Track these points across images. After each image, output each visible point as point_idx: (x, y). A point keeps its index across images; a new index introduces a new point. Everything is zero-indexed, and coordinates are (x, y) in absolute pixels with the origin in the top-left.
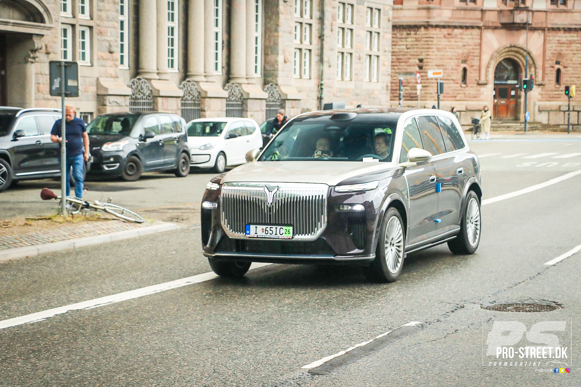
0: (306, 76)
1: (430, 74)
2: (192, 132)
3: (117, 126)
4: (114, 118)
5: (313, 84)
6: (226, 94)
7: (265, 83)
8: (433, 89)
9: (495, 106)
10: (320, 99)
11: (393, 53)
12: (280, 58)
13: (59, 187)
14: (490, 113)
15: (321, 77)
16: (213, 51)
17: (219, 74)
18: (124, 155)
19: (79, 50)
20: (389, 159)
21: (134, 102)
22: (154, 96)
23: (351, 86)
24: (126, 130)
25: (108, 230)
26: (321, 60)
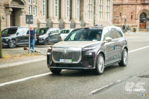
0: (91, 18)
1: (123, 17)
2: (62, 32)
3: (43, 31)
4: (42, 29)
5: (92, 20)
6: (70, 23)
7: (80, 20)
8: (124, 21)
9: (140, 25)
10: (94, 24)
11: (113, 12)
12: (84, 13)
13: (28, 47)
14: (138, 27)
15: (94, 18)
16: (67, 12)
17: (68, 18)
18: (44, 38)
19: (33, 12)
20: (100, 40)
21: (47, 25)
22: (52, 23)
23: (102, 20)
24: (45, 32)
25: (41, 58)
26: (95, 14)
